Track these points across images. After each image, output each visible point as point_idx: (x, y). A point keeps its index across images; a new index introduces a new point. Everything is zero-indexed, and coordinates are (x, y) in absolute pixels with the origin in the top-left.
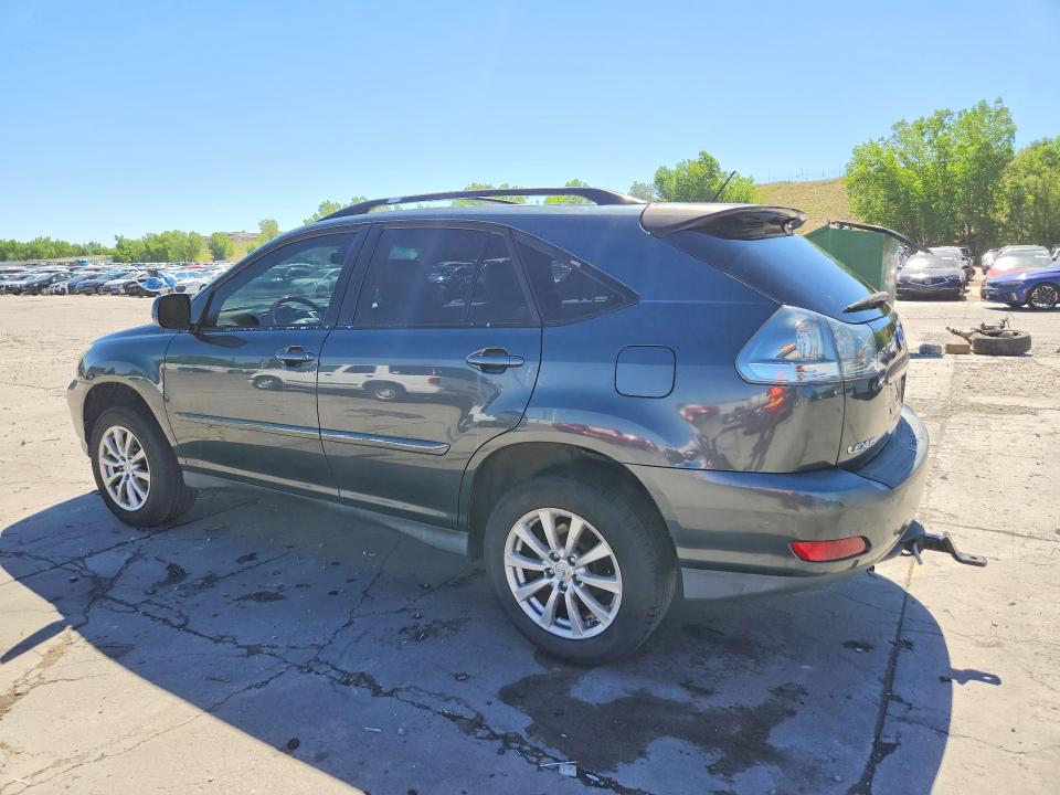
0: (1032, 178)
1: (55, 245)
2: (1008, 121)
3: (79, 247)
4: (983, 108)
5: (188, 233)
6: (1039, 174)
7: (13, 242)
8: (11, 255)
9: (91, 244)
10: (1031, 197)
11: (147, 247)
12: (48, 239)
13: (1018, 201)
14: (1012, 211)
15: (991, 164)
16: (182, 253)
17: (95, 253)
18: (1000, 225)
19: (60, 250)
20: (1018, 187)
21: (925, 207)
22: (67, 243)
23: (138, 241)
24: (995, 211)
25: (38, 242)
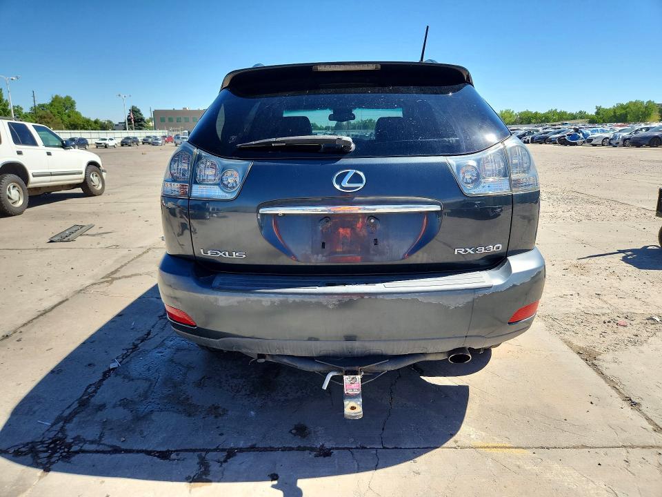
1: (559, 114)
3: (572, 114)
5: (645, 102)
7: (536, 113)
8: (533, 121)
9: (580, 112)
11: (615, 112)
12: (556, 110)
16: (638, 116)
17: (581, 118)
19: (562, 117)
22: (566, 112)
23: (610, 109)
25: (550, 112)
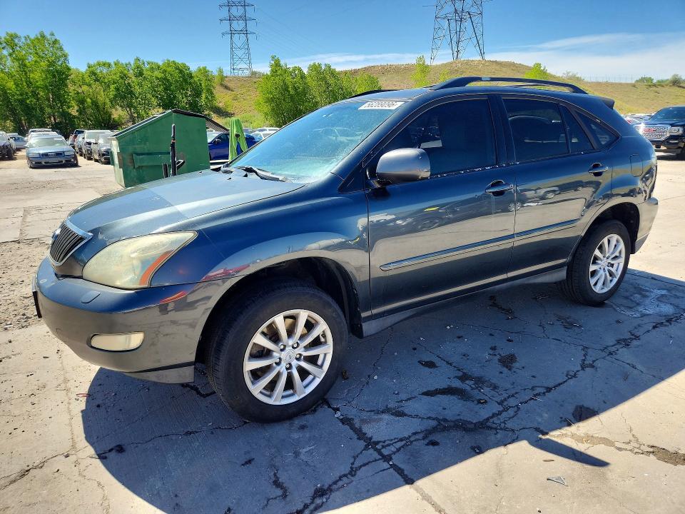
0: (85, 88)
2: (61, 49)
4: (43, 36)
6: (90, 85)
10: (89, 100)
13: (82, 102)
14: (80, 108)
15: (59, 77)
18: (74, 117)
20: (78, 93)
21: (22, 102)
24: (69, 107)
